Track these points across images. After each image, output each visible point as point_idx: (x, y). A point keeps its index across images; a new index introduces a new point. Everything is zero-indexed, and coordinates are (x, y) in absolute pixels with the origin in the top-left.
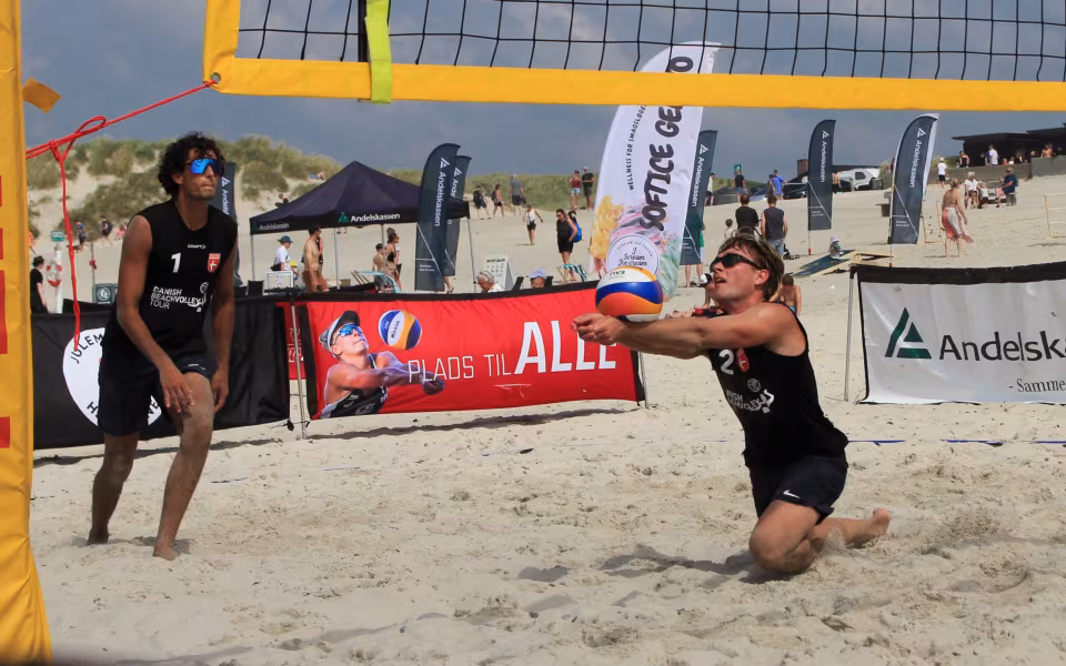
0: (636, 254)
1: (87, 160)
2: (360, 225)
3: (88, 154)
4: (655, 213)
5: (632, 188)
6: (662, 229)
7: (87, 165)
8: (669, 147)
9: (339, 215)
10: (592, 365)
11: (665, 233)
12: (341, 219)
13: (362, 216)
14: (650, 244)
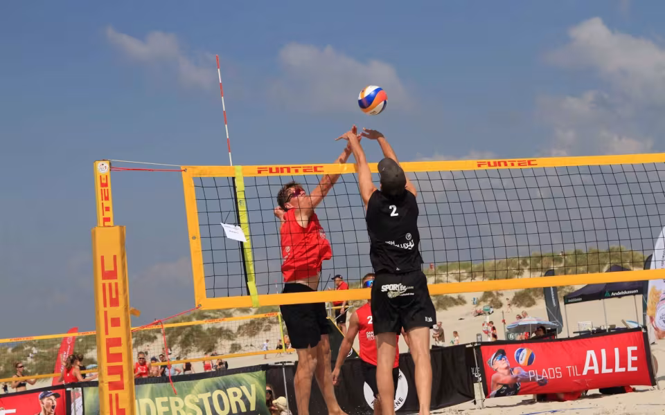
1: (528, 265)
2: (620, 296)
3: (528, 261)
7: (528, 267)
9: (605, 293)
10: (623, 370)
12: (606, 295)
13: (617, 292)
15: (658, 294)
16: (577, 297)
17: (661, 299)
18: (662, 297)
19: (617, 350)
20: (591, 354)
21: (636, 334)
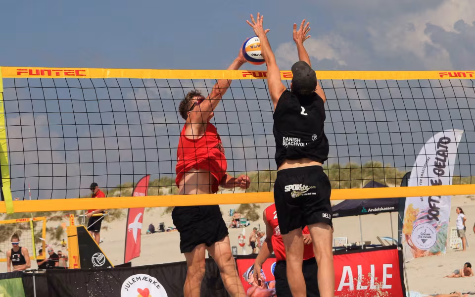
0: (426, 233)
2: (376, 213)
4: (434, 213)
5: (422, 200)
6: (438, 220)
8: (439, 180)
9: (362, 209)
11: (439, 222)
12: (364, 210)
13: (374, 209)
14: (433, 228)
15: (415, 212)
17: (418, 217)
18: (420, 215)
19: (373, 267)
20: (347, 269)
21: (392, 251)
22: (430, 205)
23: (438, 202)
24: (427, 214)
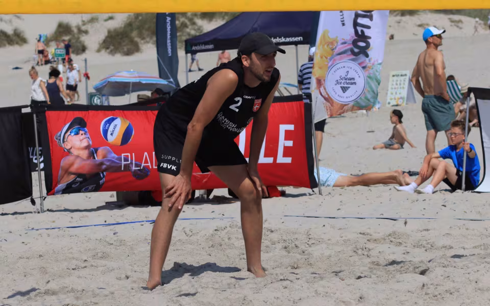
0: (348, 77)
4: (362, 44)
5: (343, 25)
6: (367, 56)
10: (270, 160)
11: (370, 61)
14: (359, 69)
15: (332, 43)
16: (206, 43)
17: (337, 51)
18: (340, 48)
21: (295, 104)
22: (356, 32)
23: (369, 27)
24: (351, 46)
